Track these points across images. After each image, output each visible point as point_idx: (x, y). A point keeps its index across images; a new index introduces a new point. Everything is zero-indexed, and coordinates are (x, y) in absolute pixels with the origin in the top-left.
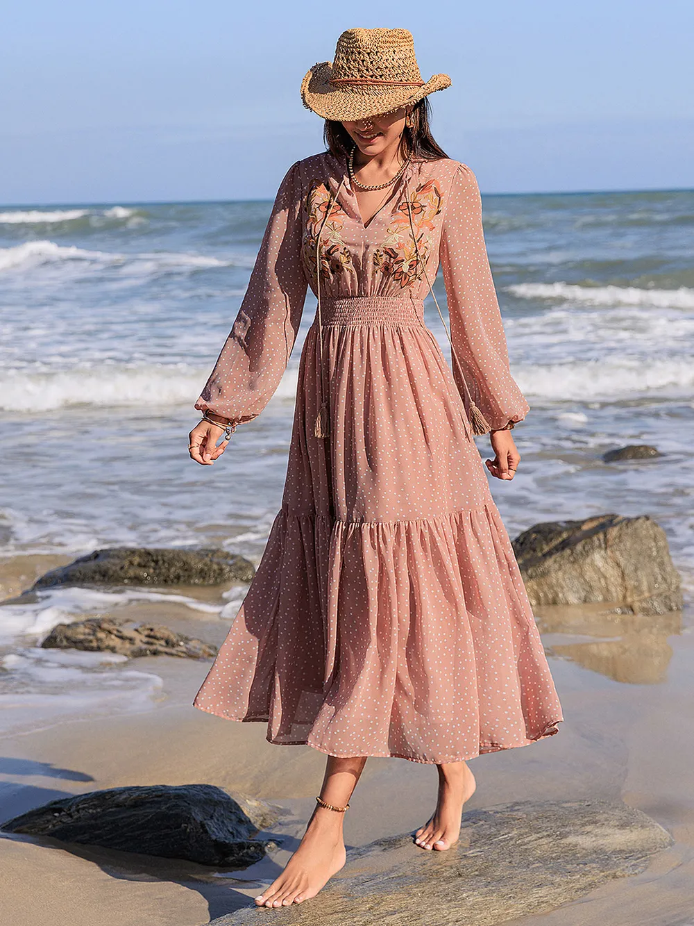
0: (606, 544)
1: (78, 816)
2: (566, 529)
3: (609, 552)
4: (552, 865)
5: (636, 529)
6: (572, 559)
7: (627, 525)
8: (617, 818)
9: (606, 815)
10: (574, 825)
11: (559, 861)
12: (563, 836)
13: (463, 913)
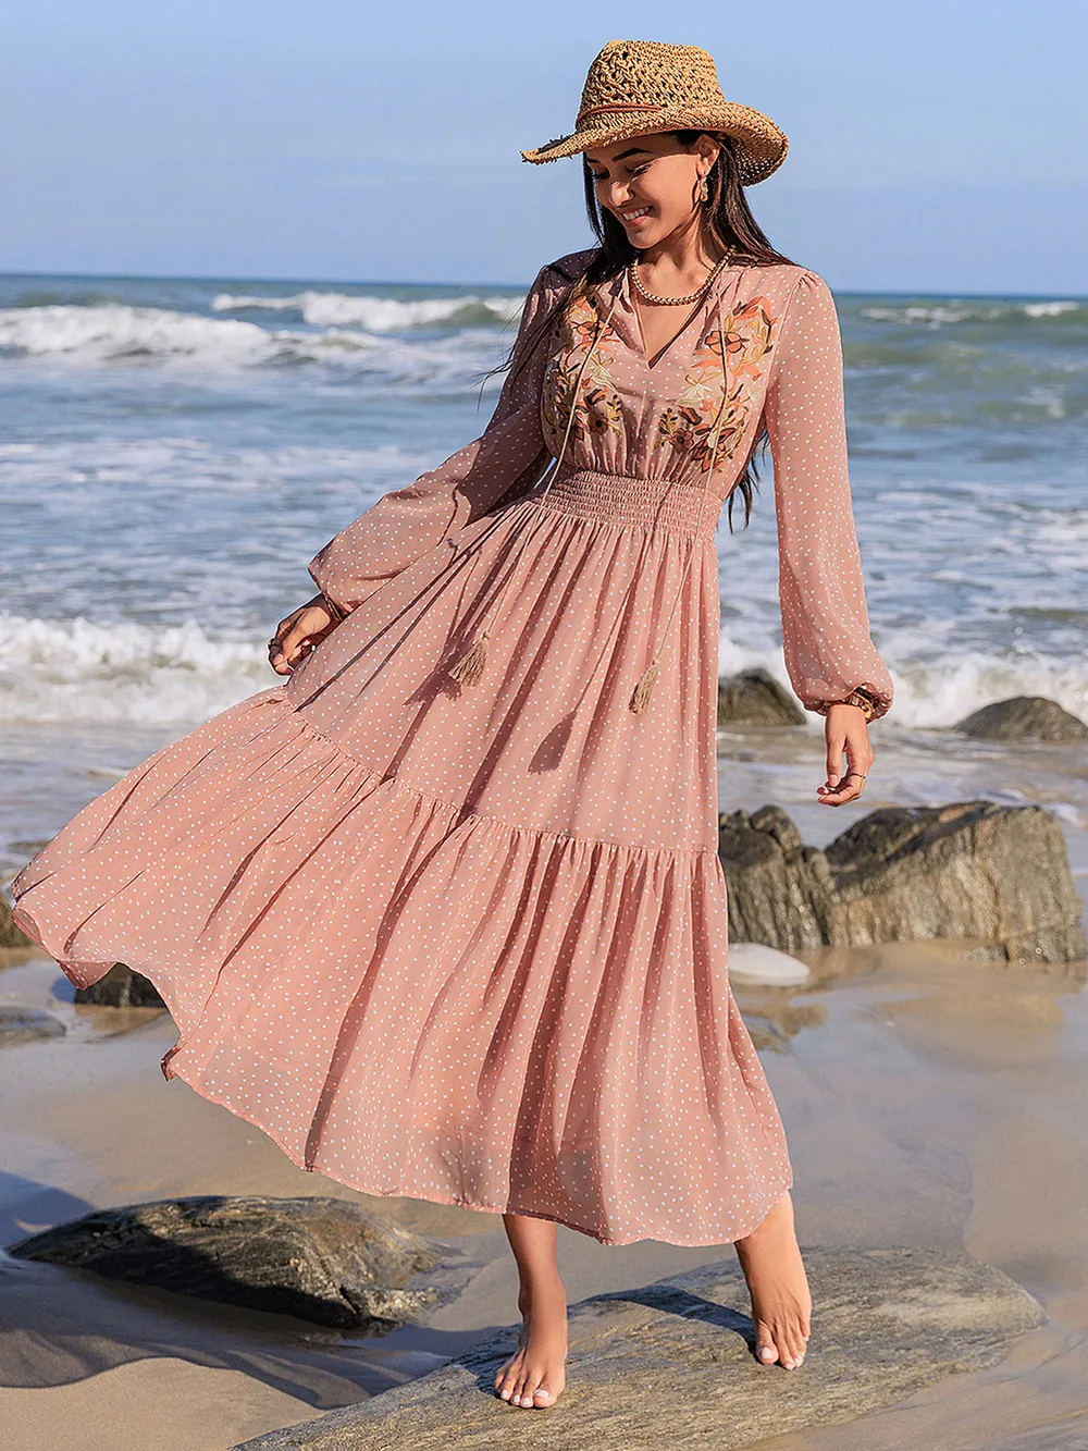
0: (973, 846)
1: (130, 1237)
2: (919, 820)
3: (977, 860)
4: (856, 1348)
5: (1019, 825)
6: (925, 867)
7: (1005, 817)
8: (958, 1277)
9: (939, 1274)
10: (888, 1286)
11: (868, 1342)
12: (874, 1303)
13: (715, 1418)
